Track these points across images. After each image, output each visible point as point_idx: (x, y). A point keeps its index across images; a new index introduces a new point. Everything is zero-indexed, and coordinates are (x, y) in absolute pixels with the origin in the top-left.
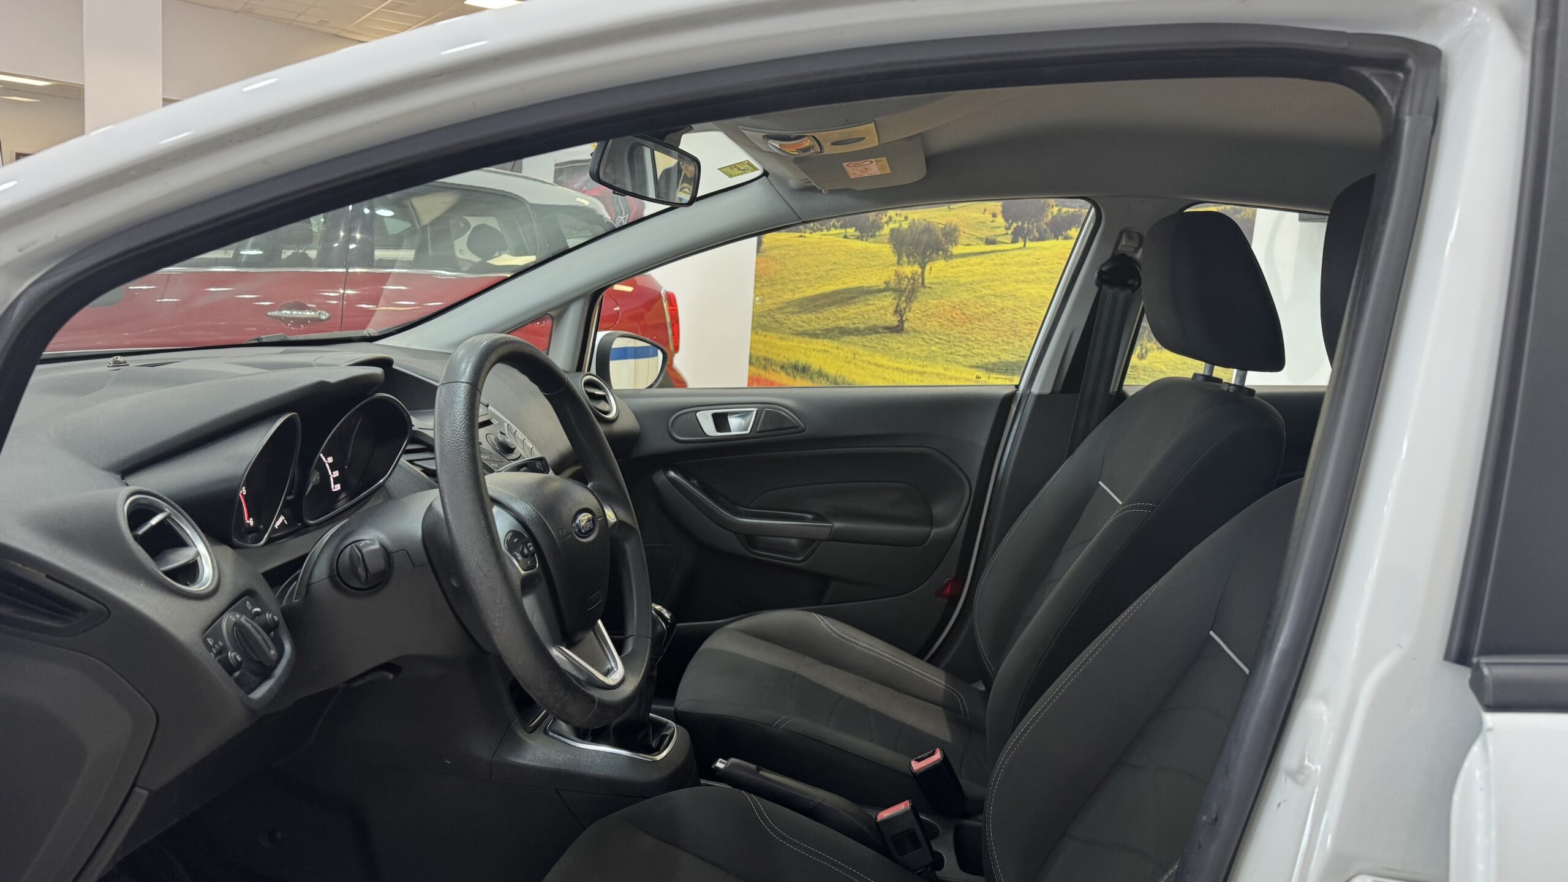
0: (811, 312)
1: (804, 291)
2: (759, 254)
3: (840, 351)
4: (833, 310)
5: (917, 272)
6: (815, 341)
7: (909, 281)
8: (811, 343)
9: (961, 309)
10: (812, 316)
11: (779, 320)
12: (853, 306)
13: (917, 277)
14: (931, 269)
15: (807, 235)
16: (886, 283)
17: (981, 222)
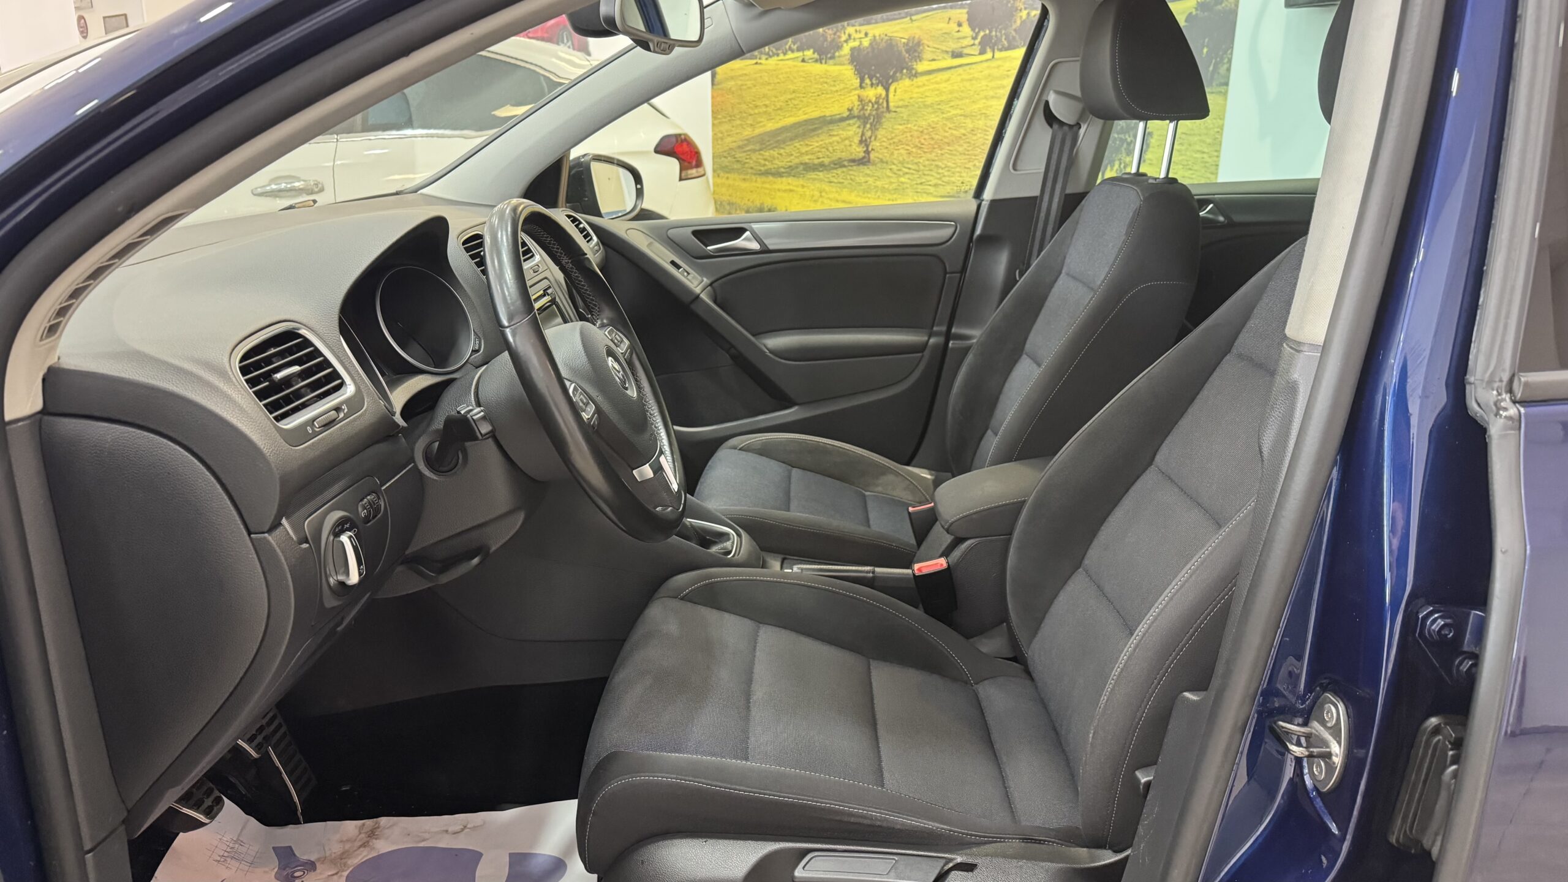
0: (772, 149)
1: (764, 126)
2: (715, 87)
3: (805, 189)
4: (796, 144)
5: (881, 95)
6: (779, 179)
7: (873, 107)
8: (775, 183)
9: (929, 134)
10: (774, 153)
11: (740, 159)
12: (817, 139)
13: (881, 101)
14: (895, 91)
15: (763, 61)
16: (850, 110)
17: (946, 33)
